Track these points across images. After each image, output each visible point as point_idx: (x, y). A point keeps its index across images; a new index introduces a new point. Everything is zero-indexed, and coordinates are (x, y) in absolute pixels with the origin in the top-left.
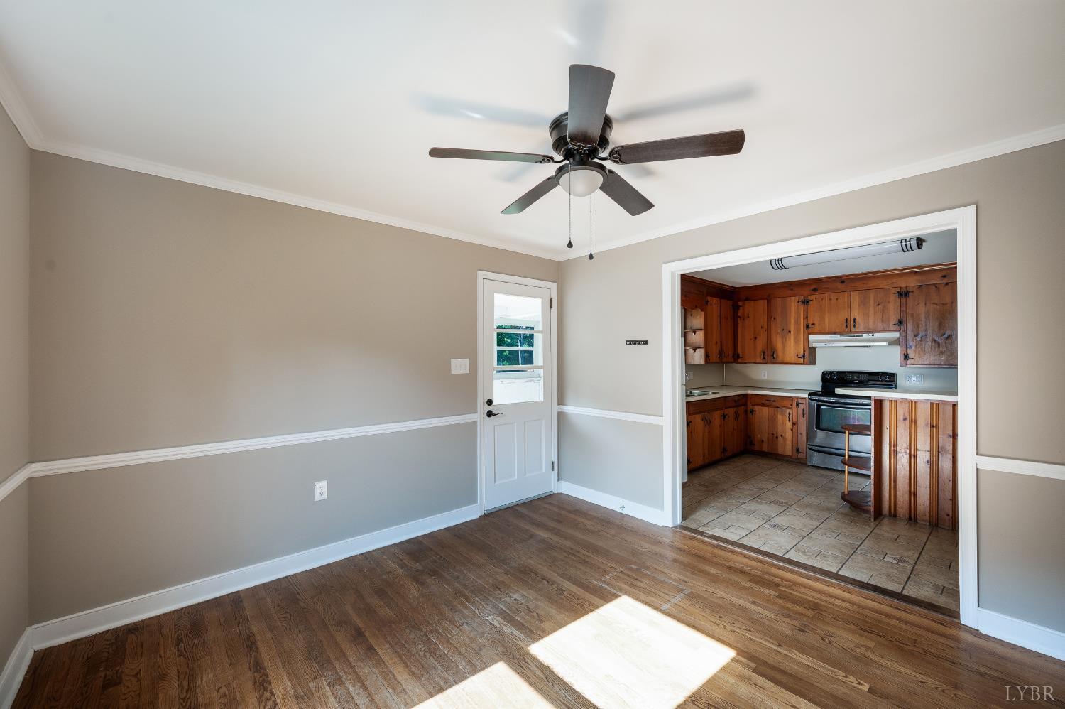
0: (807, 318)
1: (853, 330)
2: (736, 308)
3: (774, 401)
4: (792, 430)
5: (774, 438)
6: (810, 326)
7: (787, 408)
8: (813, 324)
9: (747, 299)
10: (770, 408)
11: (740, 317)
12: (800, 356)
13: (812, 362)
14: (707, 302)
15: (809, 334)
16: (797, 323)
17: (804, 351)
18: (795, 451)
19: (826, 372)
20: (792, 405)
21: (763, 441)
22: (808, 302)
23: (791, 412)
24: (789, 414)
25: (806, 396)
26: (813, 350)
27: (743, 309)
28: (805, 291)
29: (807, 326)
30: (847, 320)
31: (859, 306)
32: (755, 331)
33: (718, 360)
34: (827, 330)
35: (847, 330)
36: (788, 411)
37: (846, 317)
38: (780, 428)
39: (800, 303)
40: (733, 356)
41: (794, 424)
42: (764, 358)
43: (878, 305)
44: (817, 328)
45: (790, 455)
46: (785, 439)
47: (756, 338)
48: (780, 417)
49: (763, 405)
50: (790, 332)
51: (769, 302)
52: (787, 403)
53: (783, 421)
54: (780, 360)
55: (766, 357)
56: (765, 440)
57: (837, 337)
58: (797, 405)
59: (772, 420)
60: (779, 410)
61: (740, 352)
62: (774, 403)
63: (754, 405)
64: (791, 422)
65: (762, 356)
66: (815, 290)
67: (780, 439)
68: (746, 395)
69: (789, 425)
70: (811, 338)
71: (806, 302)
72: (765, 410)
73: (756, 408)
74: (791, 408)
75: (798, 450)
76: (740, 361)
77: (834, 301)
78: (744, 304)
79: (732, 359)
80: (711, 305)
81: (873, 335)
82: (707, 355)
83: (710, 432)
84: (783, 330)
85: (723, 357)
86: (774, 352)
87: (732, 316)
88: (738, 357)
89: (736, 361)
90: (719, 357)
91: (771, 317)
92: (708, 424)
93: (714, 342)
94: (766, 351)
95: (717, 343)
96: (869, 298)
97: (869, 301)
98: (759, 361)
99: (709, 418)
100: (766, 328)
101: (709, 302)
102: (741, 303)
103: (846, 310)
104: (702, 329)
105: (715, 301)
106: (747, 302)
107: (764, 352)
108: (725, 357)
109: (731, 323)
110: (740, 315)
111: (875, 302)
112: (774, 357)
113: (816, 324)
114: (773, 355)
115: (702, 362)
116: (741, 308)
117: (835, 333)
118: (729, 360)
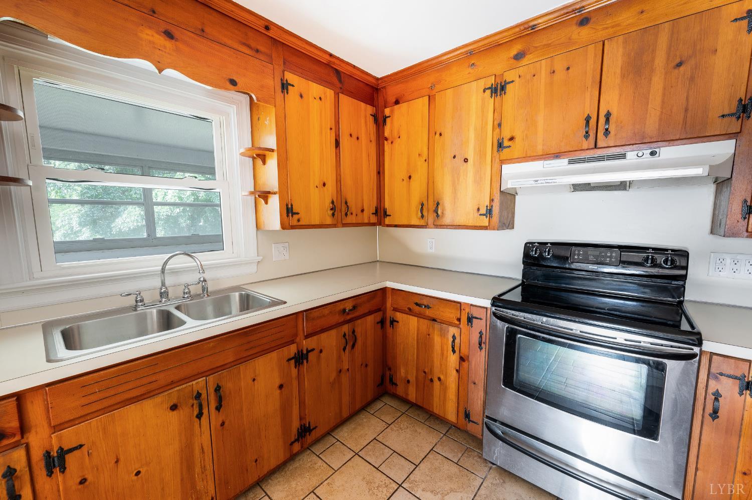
0: (500, 125)
1: (600, 144)
2: (380, 121)
3: (427, 307)
4: (457, 371)
5: (427, 380)
6: (506, 143)
7: (451, 324)
8: (512, 139)
9: (397, 102)
10: (421, 320)
11: (386, 139)
12: (483, 211)
13: (507, 223)
14: (285, 86)
15: (502, 162)
16: (481, 139)
17: (492, 200)
18: (462, 415)
19: (532, 243)
20: (459, 320)
21: (408, 382)
22: (503, 88)
23: (457, 336)
24: (454, 337)
25: (487, 303)
26: (509, 197)
27: (392, 123)
28: (499, 63)
29: (500, 146)
30: (588, 120)
31: (623, 76)
32: (409, 163)
33: (329, 221)
34: (540, 149)
35: (585, 145)
36: (453, 331)
37: (589, 109)
38: (437, 363)
39: (488, 92)
40: (376, 213)
41: (462, 359)
42: (422, 216)
43: (679, 65)
44: (517, 148)
45: (456, 422)
46: (444, 389)
47: (410, 177)
48: (437, 339)
49: (410, 312)
50: (466, 160)
51: (432, 98)
52: (450, 314)
53: (442, 350)
54: (447, 219)
55: (425, 213)
56: (412, 379)
57: (562, 163)
58: (470, 320)
59: (424, 343)
60: (437, 326)
61: (387, 205)
62: (428, 312)
63: (395, 310)
64: (457, 355)
65: (420, 214)
66: (520, 57)
67: (436, 383)
68: (384, 290)
69: (453, 359)
70: (507, 169)
71: (498, 89)
72: (413, 321)
73: (399, 316)
74: (457, 326)
75: (467, 416)
76: (387, 221)
77: (560, 75)
78: (392, 111)
79: (374, 219)
80: (301, 96)
81: (653, 154)
82: (288, 211)
83: (226, 424)
84: (454, 157)
85: (346, 214)
86: (438, 204)
87: (373, 138)
88: (386, 215)
89: (380, 223)
90: (333, 215)
91: (434, 133)
92: (213, 405)
93: (317, 183)
94: (425, 203)
95: (324, 185)
96: (654, 51)
97: (653, 60)
98: (415, 221)
99: (218, 389)
100: (425, 156)
101: (290, 87)
102: (387, 111)
103: (588, 95)
104: (272, 150)
105: (315, 89)
106: (396, 107)
107: (422, 205)
108: (352, 214)
109: (367, 148)
110: (386, 134)
111: (668, 59)
112: (438, 216)
113: (517, 140)
114: (436, 211)
115: (277, 225)
116: (388, 120)
117: (557, 156)
118: (366, 221)
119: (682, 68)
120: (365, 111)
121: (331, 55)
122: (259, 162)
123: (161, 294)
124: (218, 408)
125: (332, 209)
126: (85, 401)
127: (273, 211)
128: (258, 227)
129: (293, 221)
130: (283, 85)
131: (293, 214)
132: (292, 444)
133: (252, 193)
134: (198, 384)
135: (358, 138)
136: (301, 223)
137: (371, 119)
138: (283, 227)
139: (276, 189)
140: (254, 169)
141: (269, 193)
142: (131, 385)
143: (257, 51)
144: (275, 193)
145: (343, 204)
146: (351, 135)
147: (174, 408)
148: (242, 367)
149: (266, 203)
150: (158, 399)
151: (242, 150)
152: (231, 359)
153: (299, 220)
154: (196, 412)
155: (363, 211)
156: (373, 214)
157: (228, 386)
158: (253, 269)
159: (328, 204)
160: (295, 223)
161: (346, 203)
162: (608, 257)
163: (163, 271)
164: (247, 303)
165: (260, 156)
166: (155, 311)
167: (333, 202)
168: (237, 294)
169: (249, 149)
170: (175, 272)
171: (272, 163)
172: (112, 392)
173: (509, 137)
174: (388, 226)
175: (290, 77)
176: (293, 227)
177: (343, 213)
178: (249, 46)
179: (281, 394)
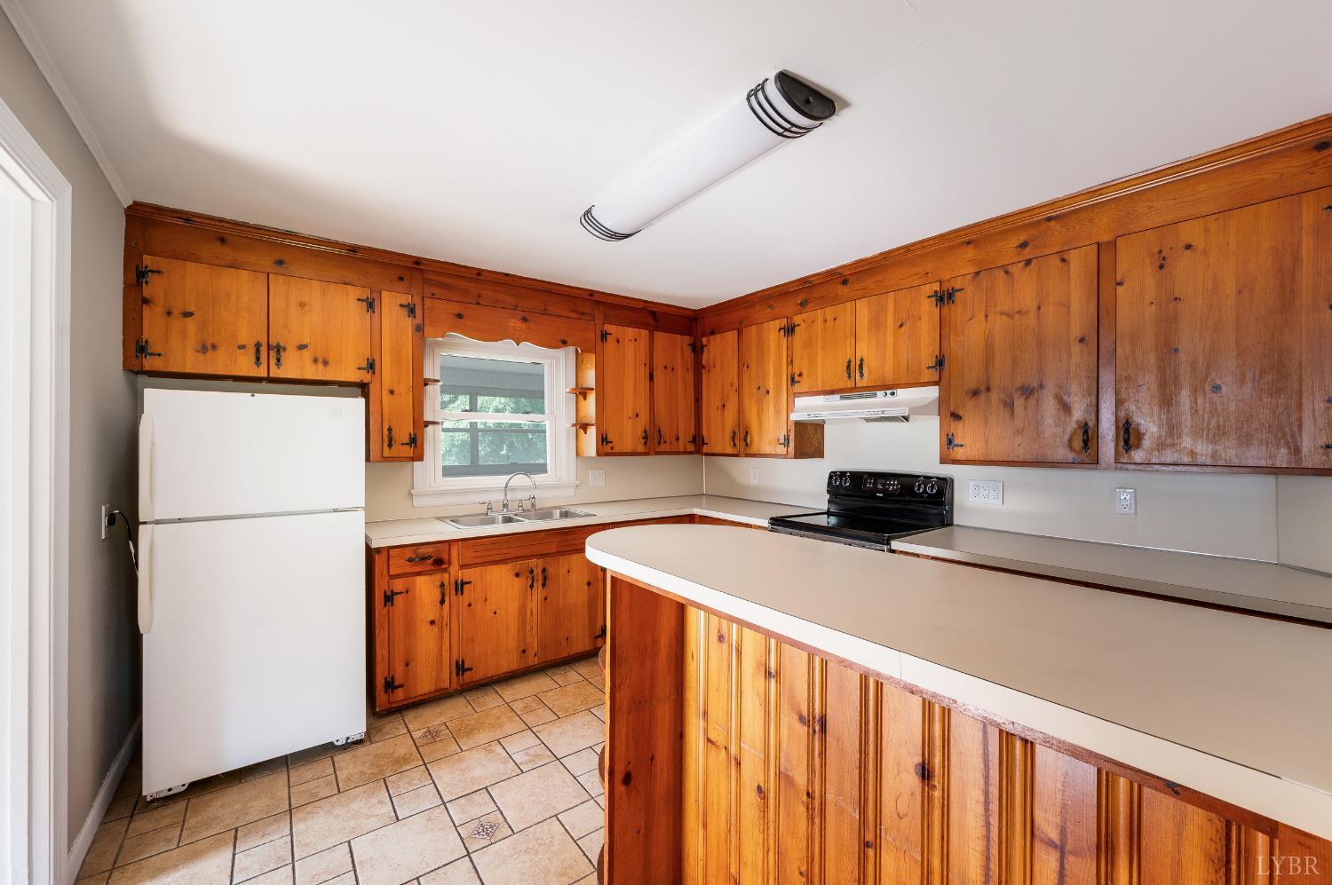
0: (792, 361)
1: (858, 385)
2: (697, 349)
6: (797, 379)
8: (800, 375)
9: (713, 333)
11: (704, 367)
12: (782, 441)
14: (604, 336)
15: (795, 395)
16: (778, 375)
17: (788, 431)
19: (835, 472)
22: (793, 330)
26: (810, 427)
27: (709, 352)
28: (789, 307)
29: (793, 379)
30: (849, 363)
31: (868, 331)
32: (722, 392)
33: (641, 449)
34: (821, 387)
35: (849, 384)
37: (849, 355)
39: (782, 332)
40: (694, 440)
42: (735, 445)
43: (901, 326)
44: (805, 382)
47: (724, 406)
50: (768, 392)
51: (740, 333)
54: (754, 449)
55: (737, 443)
61: (705, 433)
65: (732, 443)
66: (803, 304)
68: (692, 516)
70: (799, 402)
71: (790, 330)
76: (705, 449)
77: (830, 323)
78: (708, 341)
79: (691, 447)
80: (618, 341)
81: (893, 394)
82: (603, 440)
83: (548, 599)
84: (759, 388)
85: (659, 443)
86: (747, 433)
87: (690, 366)
88: (704, 443)
89: (698, 451)
90: (646, 443)
91: (743, 365)
92: (540, 582)
93: (630, 414)
94: (737, 431)
95: (637, 415)
96: (886, 313)
97: (886, 320)
98: (729, 450)
99: (544, 570)
100: (736, 387)
101: (608, 336)
102: (704, 340)
103: (848, 342)
104: (592, 389)
105: (631, 332)
106: (712, 337)
107: (734, 433)
108: (665, 442)
109: (684, 378)
110: (704, 362)
111: (895, 320)
112: (747, 444)
113: (805, 376)
114: (745, 441)
115: (593, 453)
116: (705, 349)
117: (832, 392)
118: (682, 450)
119: (903, 328)
120: (682, 341)
121: (646, 302)
122: (581, 397)
123: (504, 506)
124: (544, 585)
125: (644, 438)
126: (475, 555)
127: (590, 440)
128: (577, 455)
129: (607, 449)
130: (602, 335)
131: (607, 442)
132: (596, 637)
133: (573, 425)
134: (533, 562)
135: (673, 369)
136: (613, 451)
137: (689, 349)
138: (599, 454)
139: (594, 422)
140: (577, 403)
141: (588, 425)
142: (497, 552)
143: (583, 313)
144: (593, 425)
145: (656, 432)
146: (665, 367)
147: (517, 575)
148: (561, 558)
149: (586, 433)
150: (509, 566)
151: (568, 390)
152: (554, 551)
153: (612, 448)
154: (530, 583)
155: (677, 439)
156: (689, 442)
157: (551, 570)
158: (572, 492)
159: (640, 433)
160: (609, 451)
161: (659, 431)
162: (891, 485)
163: (506, 487)
164: (565, 515)
165: (581, 392)
166: (500, 517)
167: (645, 431)
168: (558, 511)
169: (573, 389)
170: (514, 489)
171: (592, 397)
172: (486, 554)
173: (798, 373)
174: (707, 454)
175: (609, 328)
176: (607, 454)
177: (656, 441)
178: (577, 312)
179: (589, 589)
